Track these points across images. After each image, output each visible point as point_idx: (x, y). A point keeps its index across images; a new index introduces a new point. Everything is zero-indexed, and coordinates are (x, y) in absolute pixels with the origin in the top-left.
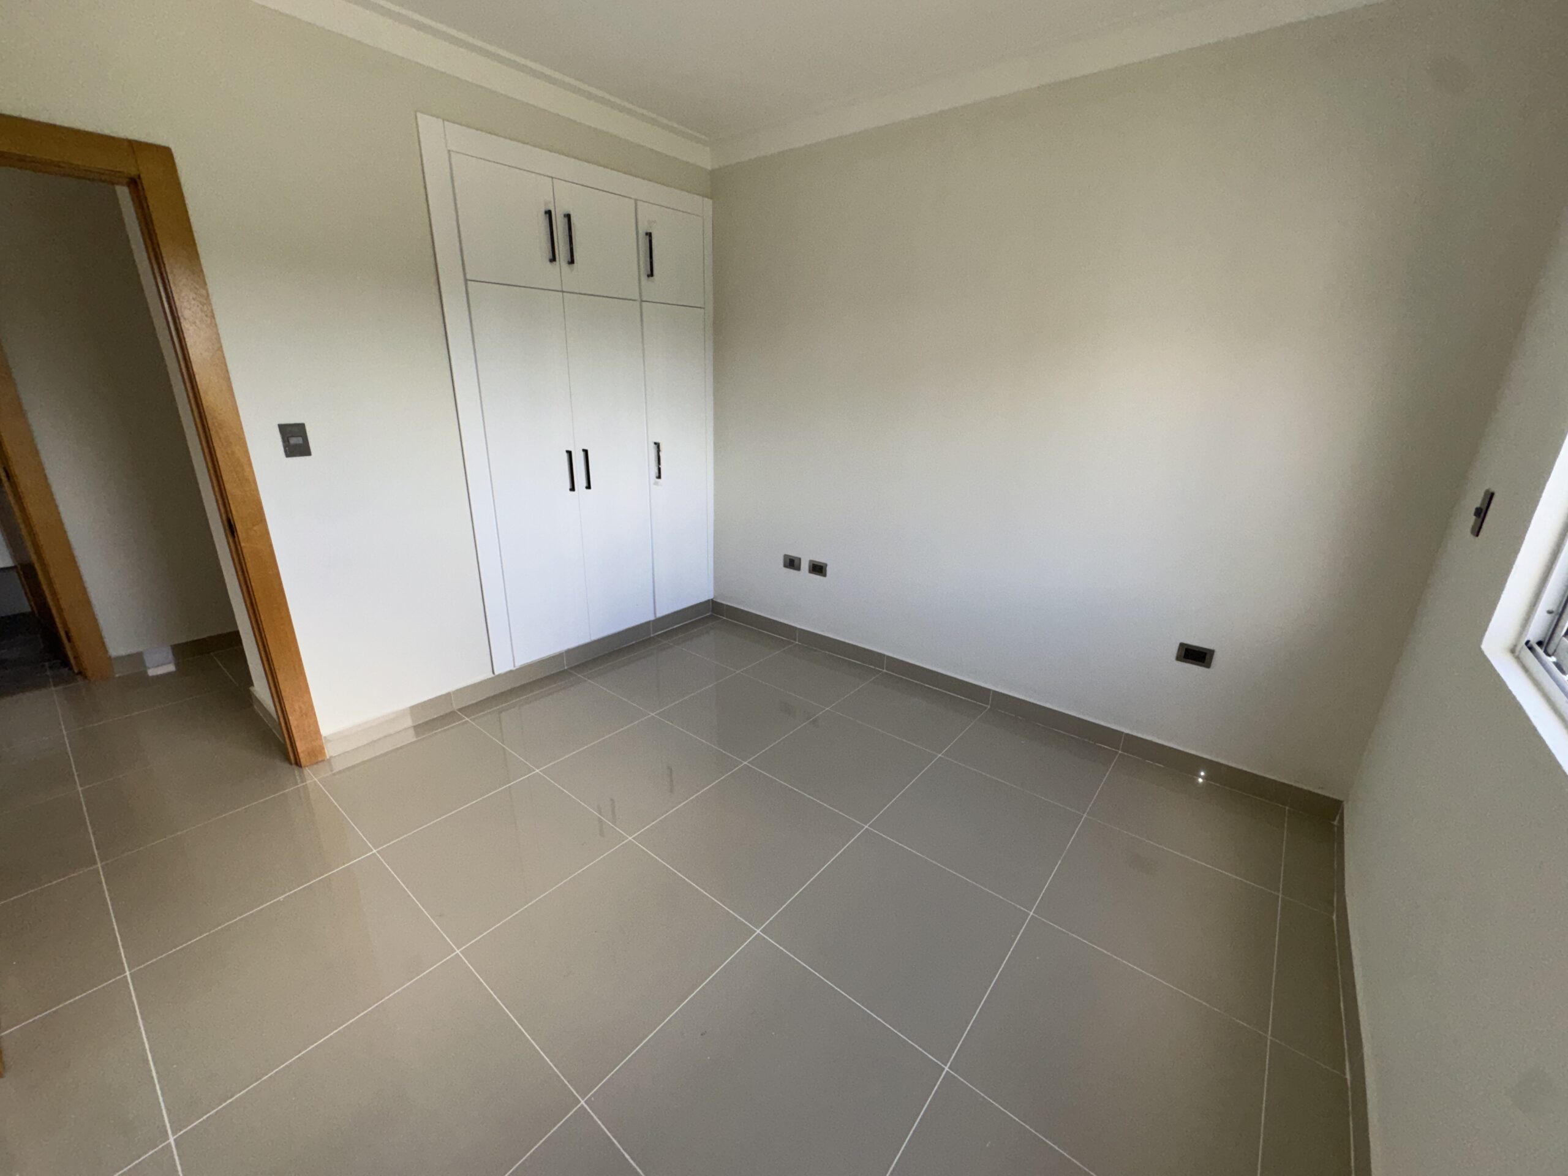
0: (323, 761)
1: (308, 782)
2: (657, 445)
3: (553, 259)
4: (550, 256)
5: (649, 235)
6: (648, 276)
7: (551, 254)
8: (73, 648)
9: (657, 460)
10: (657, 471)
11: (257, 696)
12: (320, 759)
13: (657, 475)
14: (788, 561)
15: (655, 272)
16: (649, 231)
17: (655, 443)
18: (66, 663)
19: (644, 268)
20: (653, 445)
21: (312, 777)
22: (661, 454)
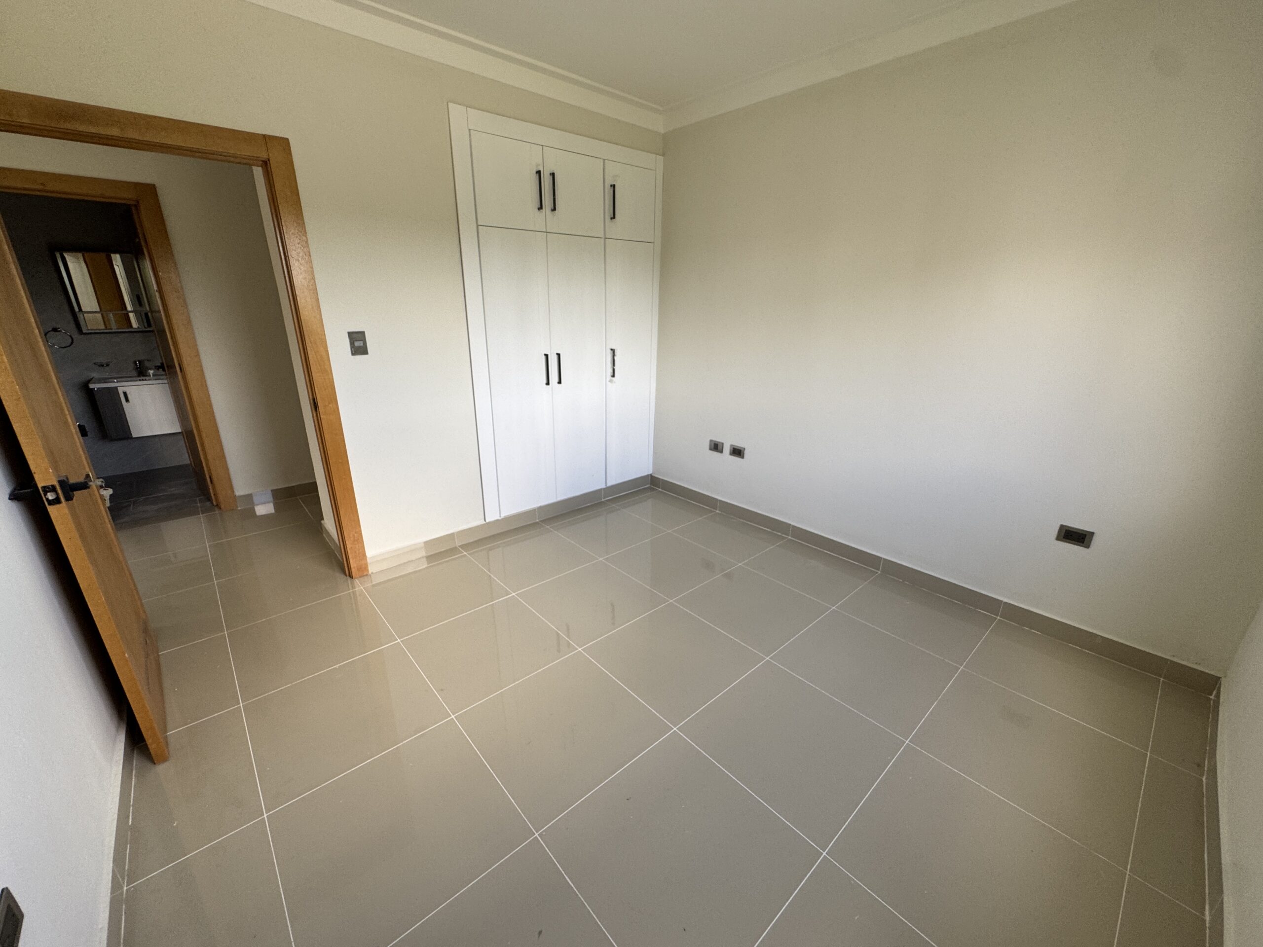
0: (367, 575)
1: (357, 589)
2: (613, 351)
3: (541, 208)
4: (538, 205)
5: (613, 186)
6: (611, 218)
7: (539, 204)
8: (214, 488)
9: (612, 362)
10: (612, 371)
11: (326, 526)
12: (365, 574)
13: (612, 374)
14: (713, 444)
15: (616, 216)
16: (613, 184)
17: (612, 350)
18: (209, 499)
19: (609, 213)
20: (610, 351)
21: (360, 586)
22: (615, 358)
